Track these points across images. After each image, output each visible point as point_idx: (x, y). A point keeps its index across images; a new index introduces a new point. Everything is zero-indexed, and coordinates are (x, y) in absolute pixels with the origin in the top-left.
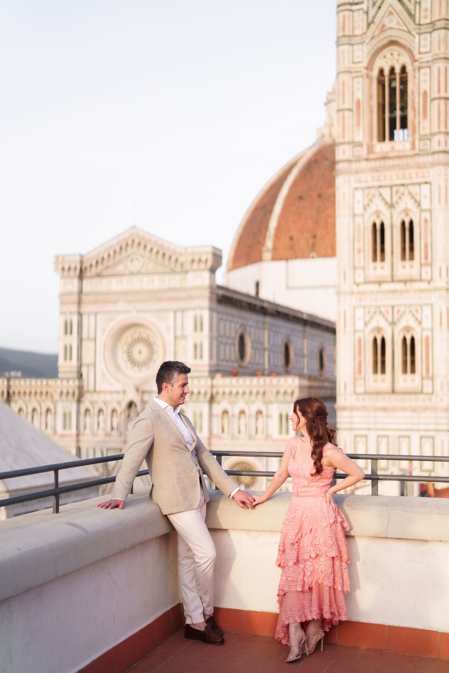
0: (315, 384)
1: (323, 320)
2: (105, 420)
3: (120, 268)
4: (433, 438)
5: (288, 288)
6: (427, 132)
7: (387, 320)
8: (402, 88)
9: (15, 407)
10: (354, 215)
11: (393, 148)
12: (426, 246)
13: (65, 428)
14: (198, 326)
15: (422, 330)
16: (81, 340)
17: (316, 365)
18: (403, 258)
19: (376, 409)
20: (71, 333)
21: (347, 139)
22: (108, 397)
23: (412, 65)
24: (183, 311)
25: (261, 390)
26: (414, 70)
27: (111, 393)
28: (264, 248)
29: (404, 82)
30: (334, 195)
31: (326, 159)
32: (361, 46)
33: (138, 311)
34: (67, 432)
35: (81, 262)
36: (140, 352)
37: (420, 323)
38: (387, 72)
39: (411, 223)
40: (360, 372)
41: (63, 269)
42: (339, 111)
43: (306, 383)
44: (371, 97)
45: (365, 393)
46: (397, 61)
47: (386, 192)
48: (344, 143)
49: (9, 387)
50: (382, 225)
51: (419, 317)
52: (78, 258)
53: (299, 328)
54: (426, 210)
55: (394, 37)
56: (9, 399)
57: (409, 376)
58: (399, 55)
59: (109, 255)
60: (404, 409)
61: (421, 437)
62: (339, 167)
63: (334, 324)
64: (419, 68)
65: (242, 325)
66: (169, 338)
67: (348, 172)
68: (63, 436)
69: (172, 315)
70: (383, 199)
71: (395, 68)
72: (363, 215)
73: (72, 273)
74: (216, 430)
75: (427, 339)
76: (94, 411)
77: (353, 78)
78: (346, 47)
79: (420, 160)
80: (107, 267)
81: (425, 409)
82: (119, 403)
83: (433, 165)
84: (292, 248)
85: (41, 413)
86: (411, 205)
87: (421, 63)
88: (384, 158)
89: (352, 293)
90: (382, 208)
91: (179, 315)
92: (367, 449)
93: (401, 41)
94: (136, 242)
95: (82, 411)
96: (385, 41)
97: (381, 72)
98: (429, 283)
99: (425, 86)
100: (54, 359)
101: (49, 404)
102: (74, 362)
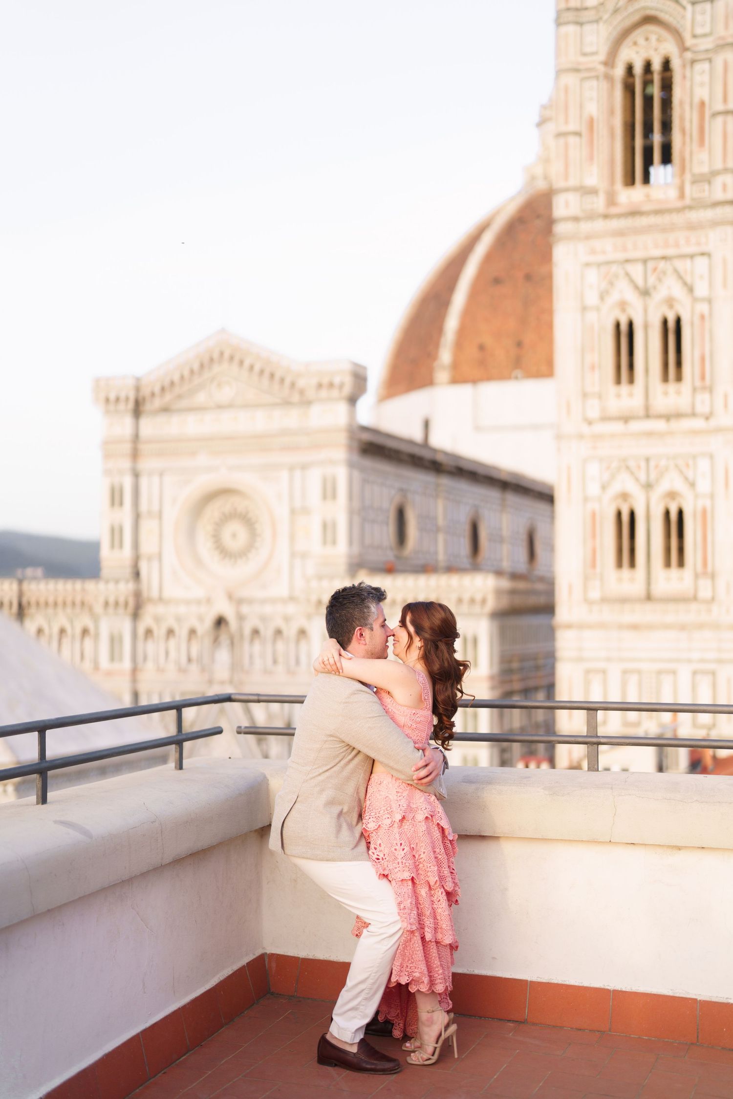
0: (521, 585)
1: (534, 482)
2: (178, 648)
3: (201, 398)
4: (713, 673)
5: (478, 428)
6: (705, 169)
7: (637, 480)
8: (665, 97)
9: (31, 625)
10: (584, 309)
11: (648, 196)
12: (703, 359)
13: (112, 659)
14: (329, 492)
15: (696, 496)
16: (137, 516)
17: (522, 554)
18: (665, 378)
19: (621, 627)
20: (121, 504)
21: (572, 182)
22: (182, 610)
23: (681, 56)
24: (304, 467)
26: (684, 66)
27: (188, 602)
28: (436, 364)
29: (667, 86)
30: (549, 276)
31: (538, 217)
32: (595, 26)
33: (231, 469)
34: (116, 666)
35: (138, 389)
36: (234, 536)
37: (692, 485)
38: (638, 70)
39: (678, 321)
40: (594, 565)
41: (107, 400)
42: (560, 135)
43: (505, 584)
44: (612, 112)
45: (604, 600)
46: (656, 50)
47: (636, 271)
48: (567, 190)
49: (21, 594)
50: (631, 325)
51: (690, 475)
52: (131, 382)
53: (494, 494)
54: (702, 300)
55: (651, 9)
56: (21, 612)
57: (674, 571)
58: (659, 40)
59: (182, 378)
60: (667, 627)
61: (695, 673)
62: (560, 229)
63: (551, 488)
64: (693, 62)
65: (401, 490)
66: (282, 512)
67: (572, 237)
68: (109, 674)
69: (285, 475)
70: (632, 281)
71: (651, 63)
72: (598, 309)
73: (122, 406)
75: (704, 512)
76: (160, 632)
77: (583, 79)
78: (571, 29)
79: (694, 216)
80: (180, 397)
81: (701, 626)
82: (201, 619)
83: (715, 224)
84: (482, 363)
85: (73, 637)
86: (678, 291)
87: (695, 52)
88: (634, 213)
89: (581, 437)
90: (631, 296)
91: (298, 474)
92: (605, 693)
93: (662, 16)
94: (226, 355)
95: (141, 631)
96: (637, 17)
97: (630, 69)
98: (707, 419)
99: (701, 93)
100: (93, 548)
101: (87, 621)
102: (127, 551)
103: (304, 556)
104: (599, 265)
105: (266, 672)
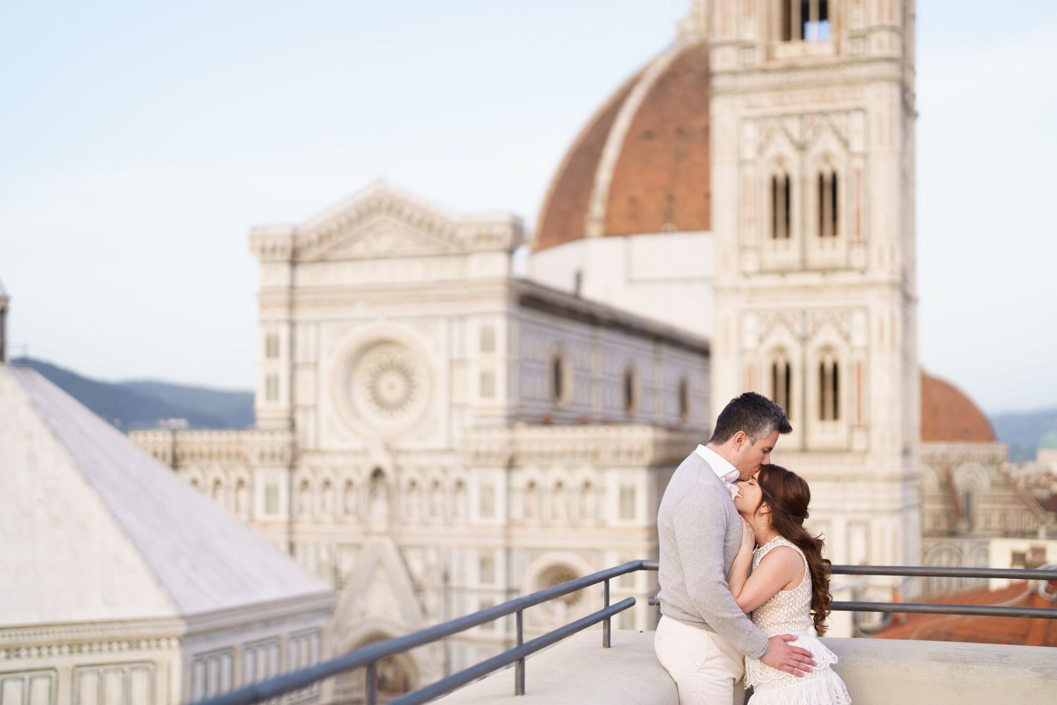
0: (676, 437)
2: (334, 500)
3: (358, 248)
4: (866, 525)
5: (630, 281)
6: (859, 25)
7: (793, 333)
10: (742, 163)
11: (804, 51)
12: (858, 214)
13: (268, 510)
14: (487, 344)
15: (851, 349)
16: (293, 367)
17: (674, 406)
18: (821, 233)
20: (277, 355)
21: (728, 37)
22: (339, 461)
24: (463, 318)
25: (591, 447)
27: (343, 453)
28: (588, 217)
30: (706, 131)
33: (390, 319)
34: (272, 518)
35: (294, 237)
36: (391, 386)
37: (847, 338)
39: (834, 178)
41: (263, 250)
43: (663, 436)
47: (794, 126)
48: (724, 44)
49: (175, 444)
50: (787, 180)
51: (845, 327)
52: (288, 231)
53: (647, 346)
54: (858, 155)
56: (176, 462)
57: (829, 424)
59: (340, 227)
61: (849, 524)
62: (719, 82)
63: (707, 342)
65: (560, 344)
66: (440, 362)
67: (730, 92)
68: (265, 524)
69: (443, 325)
70: (788, 135)
72: (755, 163)
73: (279, 256)
74: (517, 513)
75: (859, 365)
76: (316, 483)
79: (849, 72)
80: (336, 247)
81: (855, 478)
83: (871, 80)
84: (634, 216)
85: (228, 488)
86: (834, 146)
88: (792, 68)
89: (737, 290)
90: (788, 151)
91: (456, 324)
94: (385, 205)
95: (297, 482)
98: (863, 271)
101: (243, 474)
102: (283, 403)
103: (462, 407)
104: (756, 119)
105: (425, 524)
